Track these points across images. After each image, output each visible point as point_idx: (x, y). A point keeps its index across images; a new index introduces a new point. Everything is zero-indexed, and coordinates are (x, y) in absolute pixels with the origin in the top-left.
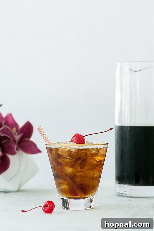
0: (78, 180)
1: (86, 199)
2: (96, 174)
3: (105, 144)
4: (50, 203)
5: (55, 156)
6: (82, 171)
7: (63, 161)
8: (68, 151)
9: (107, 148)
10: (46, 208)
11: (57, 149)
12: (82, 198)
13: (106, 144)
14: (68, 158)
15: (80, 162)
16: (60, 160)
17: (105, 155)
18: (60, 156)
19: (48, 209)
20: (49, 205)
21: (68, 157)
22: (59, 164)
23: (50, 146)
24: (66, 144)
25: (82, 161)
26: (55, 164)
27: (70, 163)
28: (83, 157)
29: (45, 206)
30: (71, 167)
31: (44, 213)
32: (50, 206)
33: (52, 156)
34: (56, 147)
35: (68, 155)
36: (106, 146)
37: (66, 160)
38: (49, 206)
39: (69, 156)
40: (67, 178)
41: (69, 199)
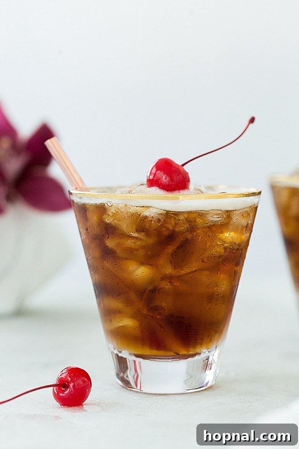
0: (166, 304)
1: (190, 359)
2: (223, 286)
3: (249, 195)
4: (76, 376)
5: (96, 230)
6: (179, 278)
7: (118, 245)
8: (132, 214)
9: (257, 207)
10: (64, 391)
11: (102, 209)
12: (178, 356)
13: (254, 194)
14: (136, 238)
15: (170, 249)
16: (110, 243)
17: (249, 228)
18: (109, 230)
19: (70, 394)
20: (72, 381)
21: (136, 235)
22: (107, 253)
23: (81, 198)
24: (130, 192)
25: (178, 248)
26: (97, 253)
27: (141, 253)
28: (182, 233)
29: (61, 385)
30: (142, 263)
31: (58, 404)
32: (74, 386)
33: (87, 230)
34: (98, 201)
35: (134, 227)
36: (253, 200)
37: (129, 243)
38: (72, 385)
39: (137, 231)
40: (133, 296)
41: (138, 360)
